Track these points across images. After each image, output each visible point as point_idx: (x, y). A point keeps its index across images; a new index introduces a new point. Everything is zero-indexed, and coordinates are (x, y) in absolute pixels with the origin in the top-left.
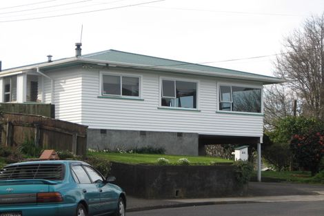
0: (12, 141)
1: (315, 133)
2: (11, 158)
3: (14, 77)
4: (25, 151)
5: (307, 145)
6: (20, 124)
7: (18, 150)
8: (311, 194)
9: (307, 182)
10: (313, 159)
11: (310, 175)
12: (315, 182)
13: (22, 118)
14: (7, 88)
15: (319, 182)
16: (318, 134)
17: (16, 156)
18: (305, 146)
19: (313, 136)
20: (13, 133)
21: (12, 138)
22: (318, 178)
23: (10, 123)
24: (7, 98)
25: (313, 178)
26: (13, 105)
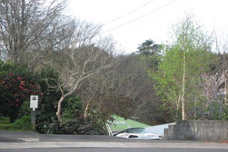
1: (15, 77)
5: (7, 89)
8: (16, 141)
9: (7, 128)
10: (13, 104)
11: (9, 121)
12: (16, 128)
15: (20, 128)
16: (19, 78)
18: (5, 91)
19: (14, 80)
22: (19, 124)
25: (13, 125)
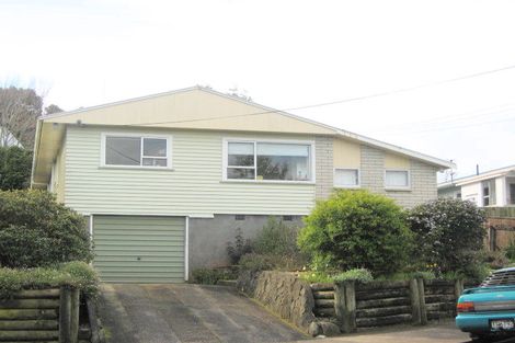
0: (495, 247)
2: (496, 263)
3: (492, 180)
4: (509, 256)
6: (502, 228)
7: (501, 255)
13: (504, 222)
14: (486, 191)
17: (500, 261)
20: (495, 237)
21: (494, 243)
23: (492, 227)
24: (486, 202)
26: (494, 209)
